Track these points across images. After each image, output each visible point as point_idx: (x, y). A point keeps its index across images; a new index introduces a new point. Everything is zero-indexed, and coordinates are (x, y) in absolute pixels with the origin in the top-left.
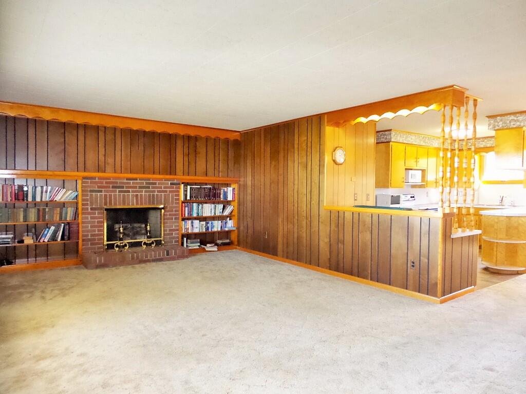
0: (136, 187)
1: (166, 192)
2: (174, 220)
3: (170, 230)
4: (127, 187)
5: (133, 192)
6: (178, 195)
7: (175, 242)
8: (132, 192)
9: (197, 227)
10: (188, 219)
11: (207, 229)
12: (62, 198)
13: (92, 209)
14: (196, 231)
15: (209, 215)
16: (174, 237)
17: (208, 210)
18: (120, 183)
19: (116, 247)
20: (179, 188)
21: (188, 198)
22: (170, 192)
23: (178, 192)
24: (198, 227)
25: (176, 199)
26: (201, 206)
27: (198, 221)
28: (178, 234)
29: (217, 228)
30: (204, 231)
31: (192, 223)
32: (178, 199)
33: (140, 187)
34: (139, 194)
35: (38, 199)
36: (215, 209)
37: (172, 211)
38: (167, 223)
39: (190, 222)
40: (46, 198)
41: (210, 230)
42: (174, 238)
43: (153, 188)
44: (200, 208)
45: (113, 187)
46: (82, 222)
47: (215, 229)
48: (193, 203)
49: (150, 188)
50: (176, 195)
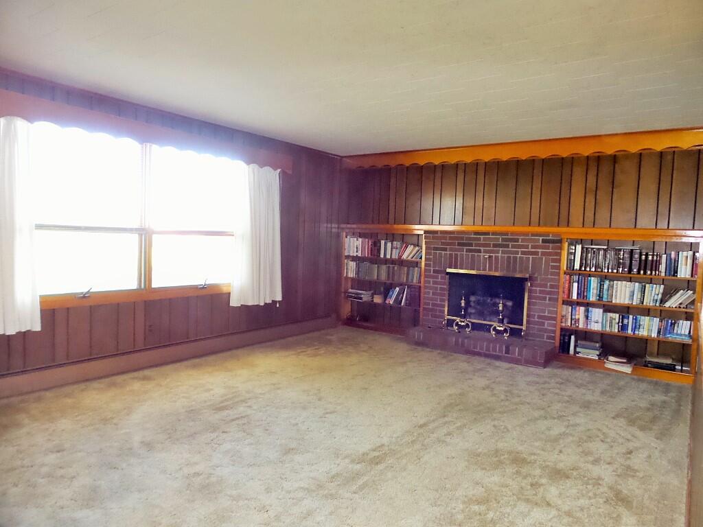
0: (488, 245)
1: (536, 253)
2: (547, 302)
3: (540, 317)
4: (476, 245)
5: (486, 252)
6: (559, 261)
7: (549, 338)
8: (484, 252)
9: (598, 321)
10: (579, 304)
11: (624, 327)
12: (409, 256)
13: (434, 271)
14: (595, 327)
15: (627, 302)
16: (546, 329)
17: (623, 293)
18: (467, 239)
19: (456, 326)
20: (561, 248)
21: (577, 266)
22: (543, 254)
23: (560, 254)
24: (600, 320)
25: (553, 267)
26: (607, 282)
27: (601, 310)
28: (555, 326)
29: (650, 330)
30: (616, 330)
31: (587, 311)
32: (559, 268)
33: (495, 246)
34: (494, 255)
35: (388, 257)
36: (643, 291)
37: (545, 286)
38: (535, 304)
39: (582, 309)
40: (395, 256)
41: (630, 331)
42: (546, 331)
43: (513, 247)
44: (606, 287)
45: (459, 244)
46: (425, 286)
47: (643, 333)
48: (590, 276)
49: (508, 248)
50: (554, 261)
